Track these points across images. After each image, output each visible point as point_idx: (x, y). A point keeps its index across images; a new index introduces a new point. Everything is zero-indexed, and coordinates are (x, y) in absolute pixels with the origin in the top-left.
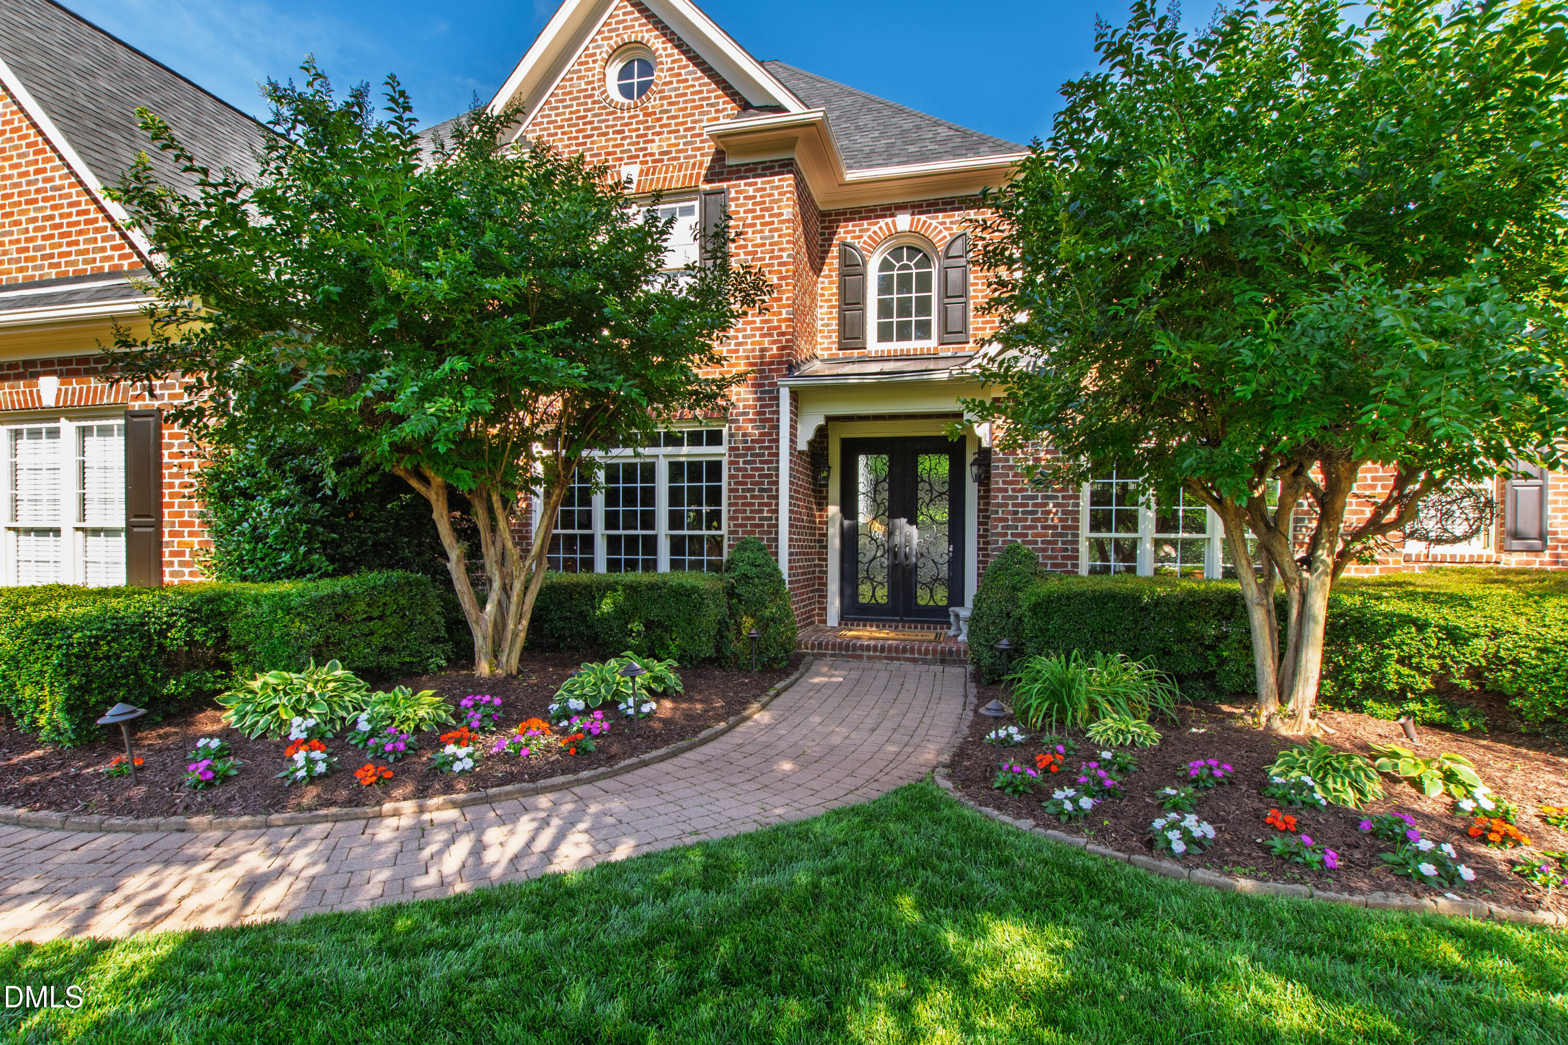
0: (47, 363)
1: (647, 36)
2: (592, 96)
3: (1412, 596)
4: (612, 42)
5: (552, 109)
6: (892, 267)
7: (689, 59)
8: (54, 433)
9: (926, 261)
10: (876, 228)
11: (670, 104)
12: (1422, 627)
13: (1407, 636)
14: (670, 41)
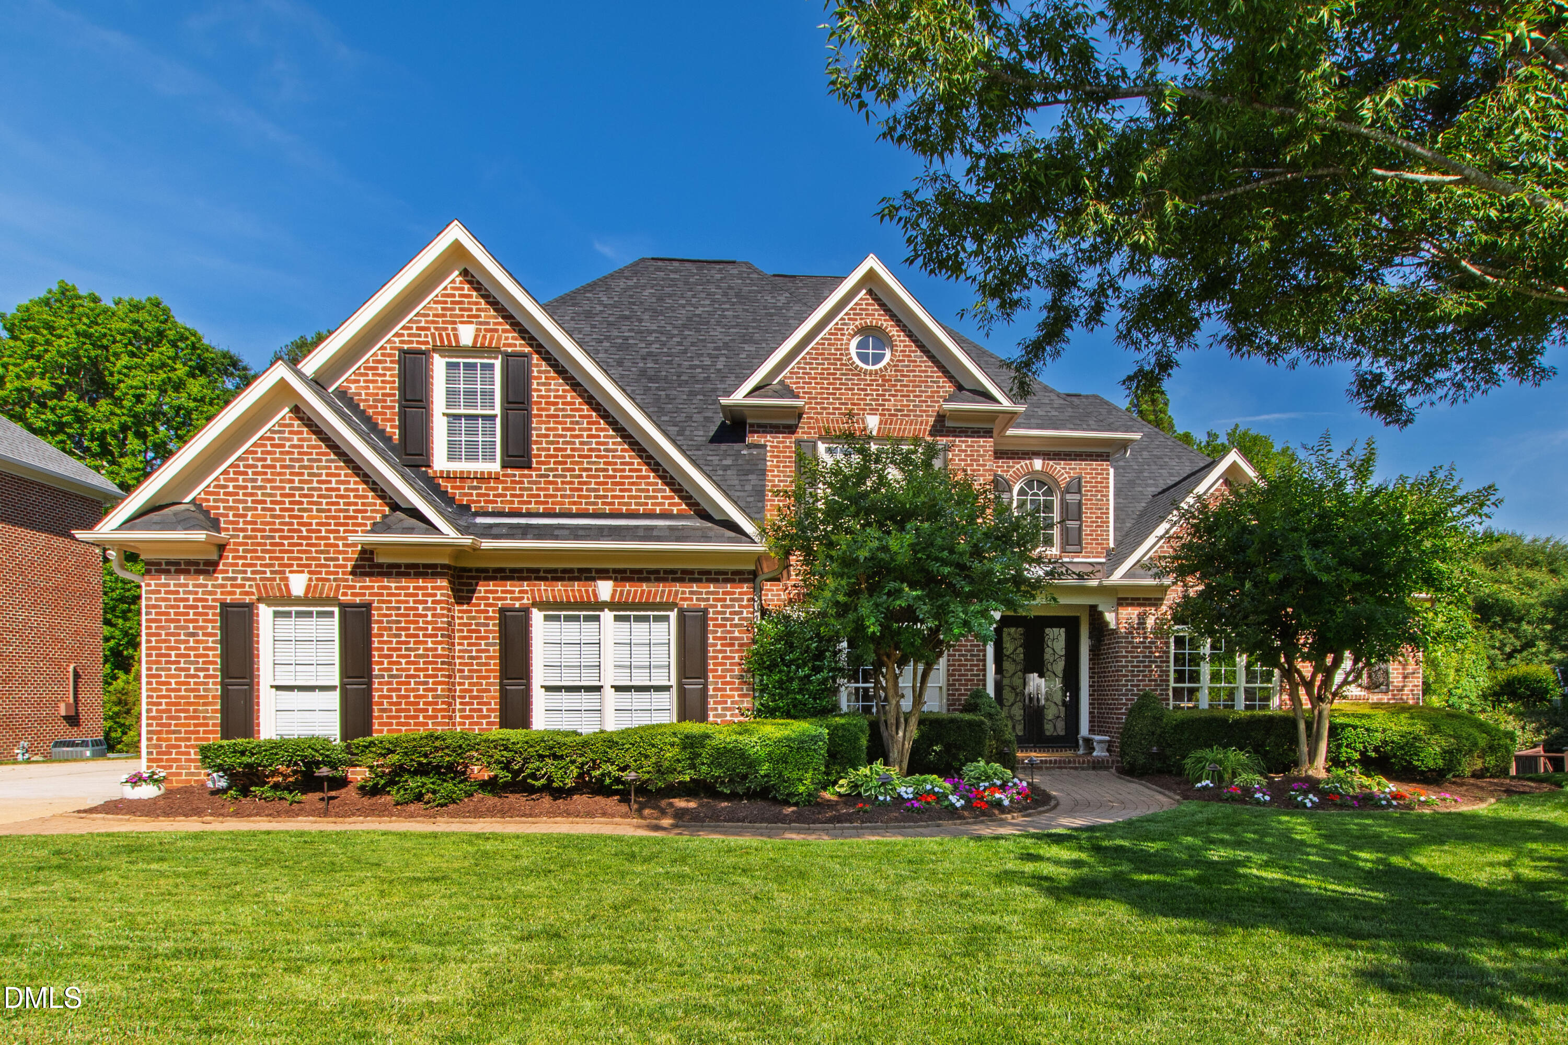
0: (605, 571)
1: (885, 324)
2: (841, 360)
3: (1348, 716)
4: (857, 323)
5: (806, 364)
6: (1026, 494)
7: (917, 346)
8: (597, 619)
9: (1049, 492)
10: (1018, 466)
11: (903, 376)
12: (1355, 727)
13: (1350, 732)
14: (904, 331)
